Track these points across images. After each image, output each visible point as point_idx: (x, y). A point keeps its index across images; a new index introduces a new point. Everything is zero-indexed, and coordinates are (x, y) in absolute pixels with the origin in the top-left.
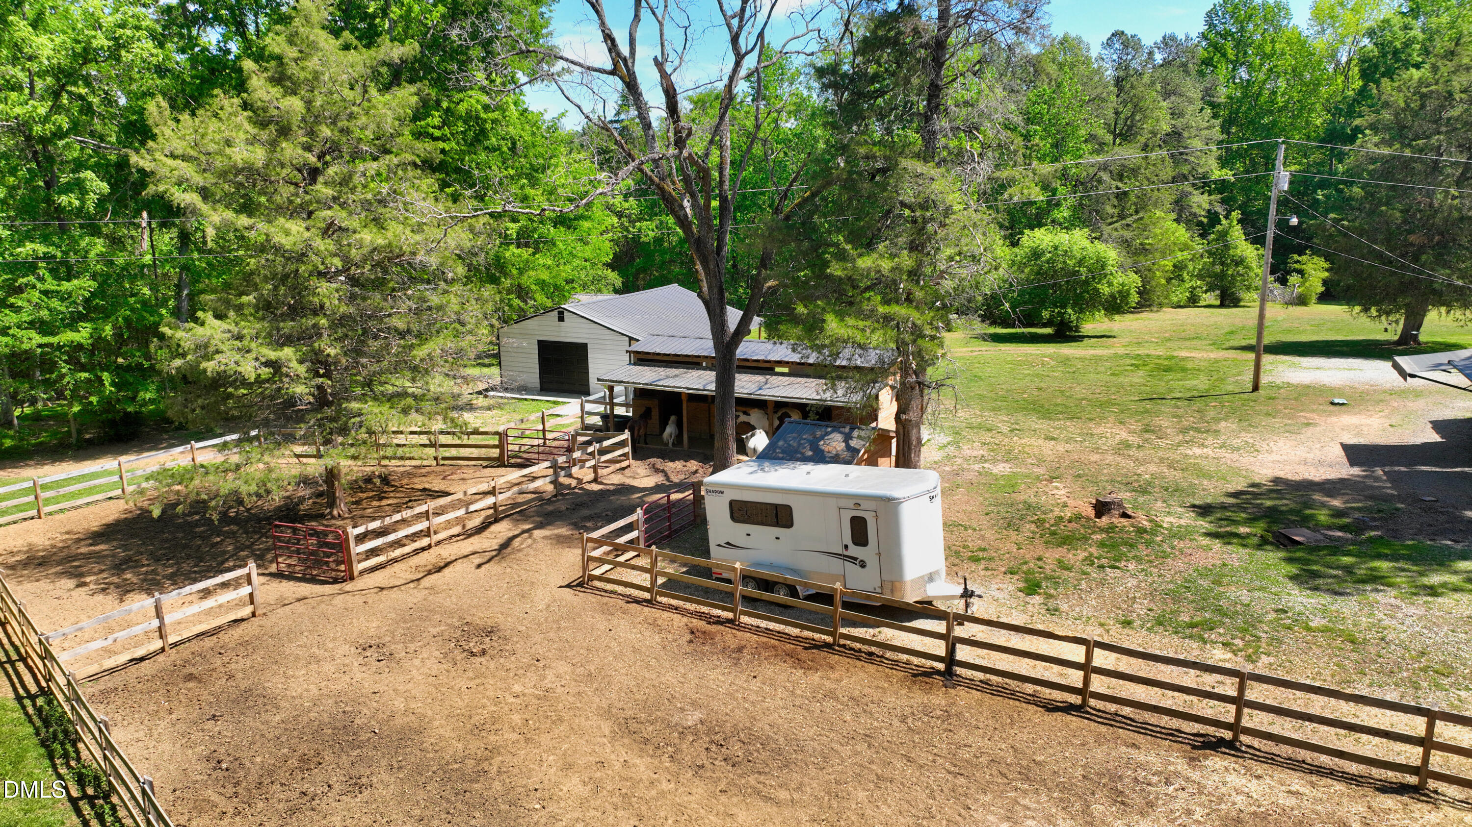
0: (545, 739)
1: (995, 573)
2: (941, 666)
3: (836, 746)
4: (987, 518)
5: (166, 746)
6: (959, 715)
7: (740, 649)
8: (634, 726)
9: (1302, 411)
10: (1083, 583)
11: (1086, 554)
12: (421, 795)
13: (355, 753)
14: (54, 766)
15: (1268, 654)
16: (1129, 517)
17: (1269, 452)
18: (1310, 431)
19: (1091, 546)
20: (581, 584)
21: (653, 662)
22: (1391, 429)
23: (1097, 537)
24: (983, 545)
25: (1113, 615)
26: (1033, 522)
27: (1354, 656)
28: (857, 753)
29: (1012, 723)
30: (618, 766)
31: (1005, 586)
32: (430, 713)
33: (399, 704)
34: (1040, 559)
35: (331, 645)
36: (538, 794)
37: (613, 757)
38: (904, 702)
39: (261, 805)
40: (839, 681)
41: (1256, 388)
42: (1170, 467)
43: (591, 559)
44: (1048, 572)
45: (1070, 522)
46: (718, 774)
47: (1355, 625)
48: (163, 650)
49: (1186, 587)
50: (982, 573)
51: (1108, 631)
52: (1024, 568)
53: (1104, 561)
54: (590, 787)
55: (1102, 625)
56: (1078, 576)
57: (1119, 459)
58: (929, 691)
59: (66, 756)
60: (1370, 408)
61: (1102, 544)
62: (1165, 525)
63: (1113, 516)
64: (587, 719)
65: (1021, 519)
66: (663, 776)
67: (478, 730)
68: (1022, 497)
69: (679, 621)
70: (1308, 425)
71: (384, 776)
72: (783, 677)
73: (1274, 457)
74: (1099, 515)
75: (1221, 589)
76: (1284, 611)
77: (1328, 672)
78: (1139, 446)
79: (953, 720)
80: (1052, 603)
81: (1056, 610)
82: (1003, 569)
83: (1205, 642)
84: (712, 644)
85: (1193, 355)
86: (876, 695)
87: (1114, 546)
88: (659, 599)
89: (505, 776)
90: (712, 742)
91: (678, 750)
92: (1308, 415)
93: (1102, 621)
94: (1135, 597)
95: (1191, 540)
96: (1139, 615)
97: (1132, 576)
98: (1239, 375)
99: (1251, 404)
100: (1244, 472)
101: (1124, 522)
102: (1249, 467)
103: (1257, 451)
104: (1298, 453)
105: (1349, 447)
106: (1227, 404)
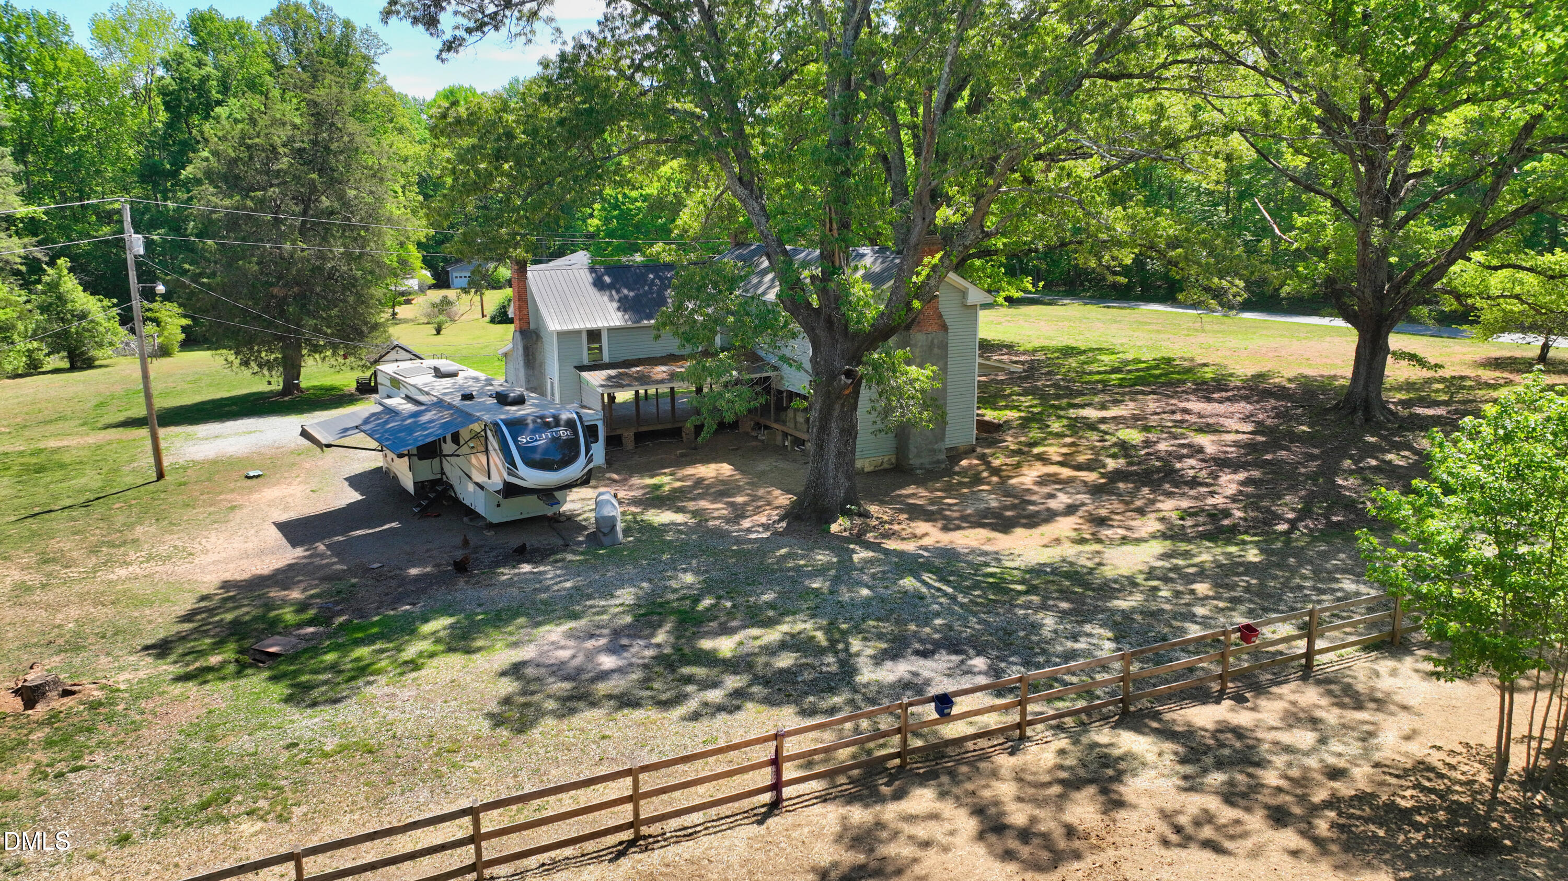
9: (221, 493)
10: (45, 811)
11: (31, 766)
15: (298, 804)
16: (73, 693)
17: (205, 552)
18: (238, 515)
19: (32, 751)
22: (314, 495)
23: (39, 735)
25: (101, 837)
27: (378, 767)
41: (161, 476)
42: (96, 604)
47: (365, 732)
49: (179, 759)
51: (103, 862)
53: (60, 766)
55: (91, 857)
56: (33, 801)
57: (22, 611)
60: (286, 475)
61: (49, 744)
62: (122, 687)
63: (51, 699)
70: (233, 508)
73: (212, 557)
74: (30, 704)
75: (219, 745)
76: (295, 745)
77: (361, 797)
78: (43, 586)
81: (19, 865)
83: (227, 821)
85: (65, 443)
87: (66, 740)
92: (228, 497)
93: (91, 851)
94: (121, 799)
95: (161, 694)
96: (135, 822)
97: (106, 771)
98: (132, 461)
99: (162, 496)
100: (186, 585)
101: (69, 701)
102: (190, 577)
103: (191, 554)
104: (235, 545)
105: (283, 527)
106: (133, 502)
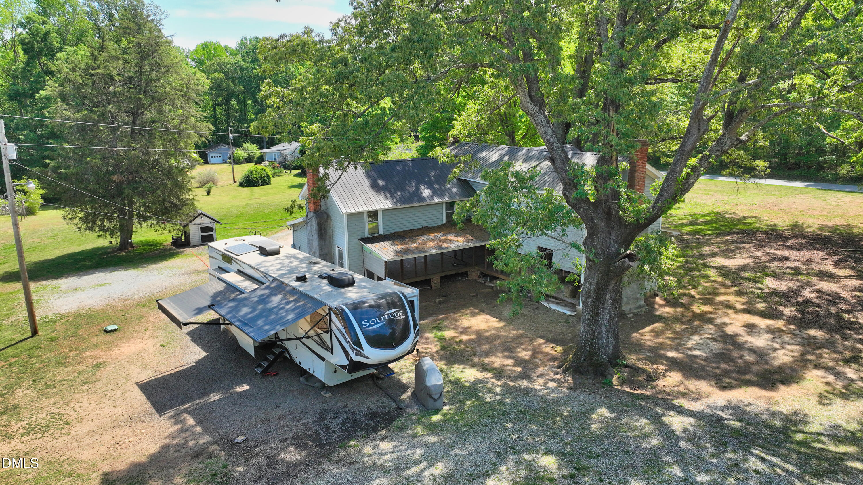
9: (86, 349)
17: (80, 420)
18: (104, 373)
22: (164, 350)
41: (35, 332)
60: (137, 328)
70: (98, 366)
73: (88, 426)
92: (93, 353)
98: (11, 314)
99: (37, 353)
100: (65, 466)
102: (68, 454)
103: (67, 423)
104: (106, 411)
105: (145, 387)
106: (13, 360)
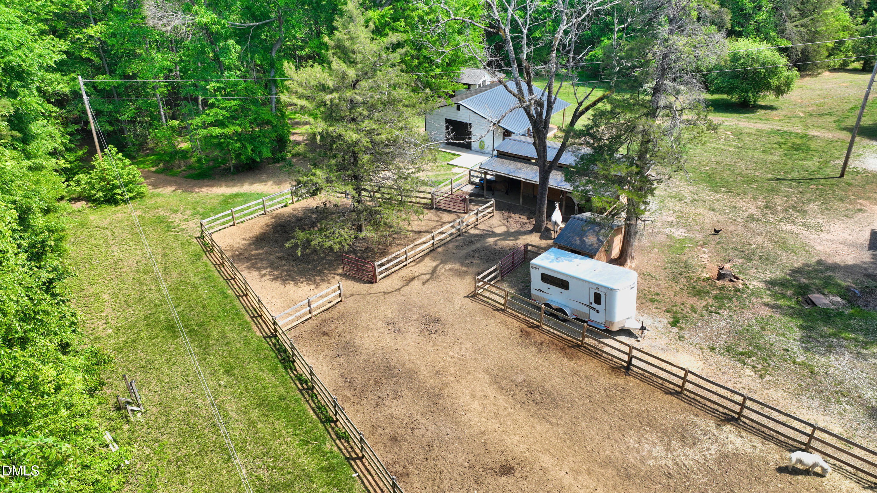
0: (464, 381)
1: (660, 311)
2: (625, 364)
3: (577, 400)
4: (664, 271)
5: (325, 368)
6: (628, 391)
7: (541, 343)
8: (498, 379)
9: (861, 198)
10: (700, 322)
11: (706, 303)
12: (421, 403)
13: (394, 379)
14: (288, 373)
15: (770, 375)
17: (828, 232)
18: (859, 216)
19: (710, 298)
20: (473, 296)
21: (505, 346)
23: (715, 292)
24: (658, 291)
25: (708, 343)
26: (686, 277)
27: (809, 381)
28: (584, 404)
29: (649, 398)
30: (492, 399)
31: (663, 320)
32: (419, 363)
33: (406, 356)
34: (683, 304)
35: (374, 321)
36: (463, 408)
37: (490, 394)
38: (607, 381)
39: (365, 400)
40: (581, 366)
41: (842, 175)
42: (770, 240)
43: (478, 287)
44: (685, 313)
45: (704, 281)
46: (530, 407)
47: (817, 363)
48: (311, 318)
49: (747, 330)
50: (654, 310)
51: (703, 353)
52: (674, 309)
53: (713, 309)
54: (482, 407)
55: (701, 349)
56: (699, 317)
57: (744, 230)
58: (618, 376)
59: (291, 369)
61: (716, 298)
62: (751, 287)
63: (726, 281)
64: (480, 373)
65: (681, 275)
66: (509, 406)
67: (438, 374)
68: (684, 258)
69: (516, 324)
70: (860, 210)
71: (406, 392)
72: (558, 361)
73: (830, 237)
74: (718, 279)
75: (764, 333)
76: (788, 351)
77: (793, 388)
78: (758, 220)
79: (625, 393)
80: (682, 333)
81: (683, 337)
82: (664, 309)
83: (744, 364)
84: (530, 339)
86: (596, 376)
87: (721, 299)
88: (508, 309)
89: (450, 398)
90: (528, 391)
91: (515, 394)
92: (864, 202)
93: (702, 346)
94: (721, 333)
95: (761, 298)
96: (720, 345)
97: (724, 319)
98: (837, 158)
99: (835, 188)
100: (807, 247)
101: (730, 284)
102: (812, 243)
103: (822, 231)
104: (844, 235)
106: (820, 187)
